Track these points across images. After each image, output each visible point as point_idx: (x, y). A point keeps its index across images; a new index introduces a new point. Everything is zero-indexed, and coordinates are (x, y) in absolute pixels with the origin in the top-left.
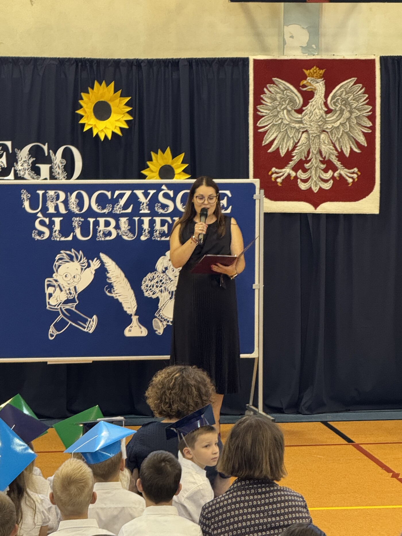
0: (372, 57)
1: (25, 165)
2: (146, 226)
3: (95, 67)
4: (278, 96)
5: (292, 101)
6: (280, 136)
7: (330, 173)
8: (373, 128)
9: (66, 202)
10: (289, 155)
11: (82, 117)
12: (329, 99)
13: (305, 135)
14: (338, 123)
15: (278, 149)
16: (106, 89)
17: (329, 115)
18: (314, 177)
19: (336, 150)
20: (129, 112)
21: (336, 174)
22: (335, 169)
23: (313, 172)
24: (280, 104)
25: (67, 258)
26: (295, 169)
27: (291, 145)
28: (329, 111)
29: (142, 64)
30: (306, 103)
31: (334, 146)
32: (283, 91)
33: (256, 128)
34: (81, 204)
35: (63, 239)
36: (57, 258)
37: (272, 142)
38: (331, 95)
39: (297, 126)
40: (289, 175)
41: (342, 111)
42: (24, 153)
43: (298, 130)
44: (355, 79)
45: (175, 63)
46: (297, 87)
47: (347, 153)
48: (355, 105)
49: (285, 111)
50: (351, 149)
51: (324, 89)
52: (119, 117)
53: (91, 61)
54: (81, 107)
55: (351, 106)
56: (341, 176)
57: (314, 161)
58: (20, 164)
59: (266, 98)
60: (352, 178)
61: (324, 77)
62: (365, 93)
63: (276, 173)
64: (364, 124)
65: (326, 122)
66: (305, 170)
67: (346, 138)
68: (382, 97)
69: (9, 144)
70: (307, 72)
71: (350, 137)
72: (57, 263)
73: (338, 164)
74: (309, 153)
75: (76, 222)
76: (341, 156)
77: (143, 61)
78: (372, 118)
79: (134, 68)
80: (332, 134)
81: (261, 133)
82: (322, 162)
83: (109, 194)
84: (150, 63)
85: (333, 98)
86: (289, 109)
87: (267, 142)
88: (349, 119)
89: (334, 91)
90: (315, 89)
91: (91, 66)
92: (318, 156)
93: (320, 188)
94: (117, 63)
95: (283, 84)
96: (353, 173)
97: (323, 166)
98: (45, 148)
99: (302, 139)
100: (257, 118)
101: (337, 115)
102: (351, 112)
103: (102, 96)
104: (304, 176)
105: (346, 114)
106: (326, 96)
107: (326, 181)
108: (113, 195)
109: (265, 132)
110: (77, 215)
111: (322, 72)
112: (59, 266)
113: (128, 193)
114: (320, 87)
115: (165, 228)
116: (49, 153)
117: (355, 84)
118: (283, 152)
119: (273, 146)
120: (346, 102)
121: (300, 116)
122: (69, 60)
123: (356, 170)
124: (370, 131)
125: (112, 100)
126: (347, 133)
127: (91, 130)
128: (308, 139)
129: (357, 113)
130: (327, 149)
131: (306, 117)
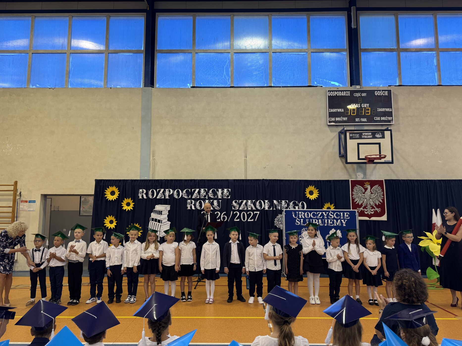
0: (382, 180)
1: (292, 207)
2: (326, 222)
3: (309, 182)
4: (358, 189)
5: (362, 191)
6: (359, 200)
7: (373, 209)
8: (384, 198)
9: (304, 215)
10: (362, 205)
11: (306, 194)
12: (372, 190)
13: (366, 199)
14: (374, 196)
15: (359, 203)
16: (312, 187)
17: (372, 194)
18: (369, 210)
19: (374, 203)
20: (318, 193)
21: (375, 210)
22: (374, 208)
23: (369, 209)
24: (359, 191)
25: (305, 230)
26: (364, 208)
27: (362, 202)
28: (372, 193)
29: (321, 181)
30: (365, 191)
31: (374, 202)
32: (359, 188)
33: (352, 198)
34: (308, 216)
35: (304, 225)
36: (302, 230)
37: (357, 201)
38: (372, 189)
39: (363, 197)
40: (362, 210)
41: (375, 193)
42: (291, 204)
43: (364, 198)
44: (378, 185)
45: (330, 181)
46: (363, 187)
47: (377, 204)
48: (379, 192)
49: (360, 193)
50: (378, 203)
51: (370, 188)
52: (316, 194)
53: (308, 181)
54: (306, 192)
55: (378, 192)
56: (376, 210)
57: (368, 206)
58: (290, 206)
59: (355, 190)
60: (379, 211)
61: (370, 184)
62: (381, 189)
63: (358, 209)
64: (381, 197)
65: (371, 196)
66: (366, 209)
67: (377, 200)
68: (385, 190)
69: (287, 201)
70: (365, 183)
71: (378, 200)
72: (302, 231)
73: (375, 207)
74: (367, 204)
75: (307, 220)
76: (376, 205)
77: (321, 180)
78: (383, 195)
79: (319, 182)
80: (373, 199)
81: (354, 199)
82: (371, 207)
83: (316, 213)
84: (323, 181)
85: (373, 190)
86: (361, 193)
87: (355, 201)
88: (377, 195)
89: (373, 188)
90: (368, 188)
91: (308, 182)
92: (370, 205)
93: (371, 213)
94: (315, 181)
95: (359, 186)
96: (379, 209)
97: (371, 208)
98: (297, 202)
99: (365, 200)
100: (352, 195)
101: (374, 194)
102: (378, 194)
103: (311, 189)
104: (366, 210)
105: (376, 194)
106: (371, 189)
107: (372, 212)
108: (317, 213)
109: (355, 199)
110: (307, 219)
111: (369, 183)
112: (303, 232)
113: (321, 213)
114: (369, 187)
115: (332, 222)
116: (298, 203)
117: (378, 186)
118: (360, 204)
119: (357, 202)
120: (376, 191)
121: (364, 194)
122: (302, 180)
123: (380, 209)
124: (383, 199)
125: (314, 190)
126: (377, 199)
127: (309, 198)
128: (367, 200)
129: (379, 194)
130: (372, 203)
131: (366, 195)
